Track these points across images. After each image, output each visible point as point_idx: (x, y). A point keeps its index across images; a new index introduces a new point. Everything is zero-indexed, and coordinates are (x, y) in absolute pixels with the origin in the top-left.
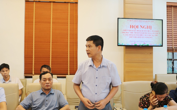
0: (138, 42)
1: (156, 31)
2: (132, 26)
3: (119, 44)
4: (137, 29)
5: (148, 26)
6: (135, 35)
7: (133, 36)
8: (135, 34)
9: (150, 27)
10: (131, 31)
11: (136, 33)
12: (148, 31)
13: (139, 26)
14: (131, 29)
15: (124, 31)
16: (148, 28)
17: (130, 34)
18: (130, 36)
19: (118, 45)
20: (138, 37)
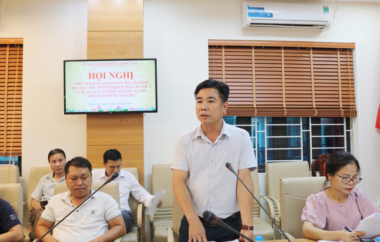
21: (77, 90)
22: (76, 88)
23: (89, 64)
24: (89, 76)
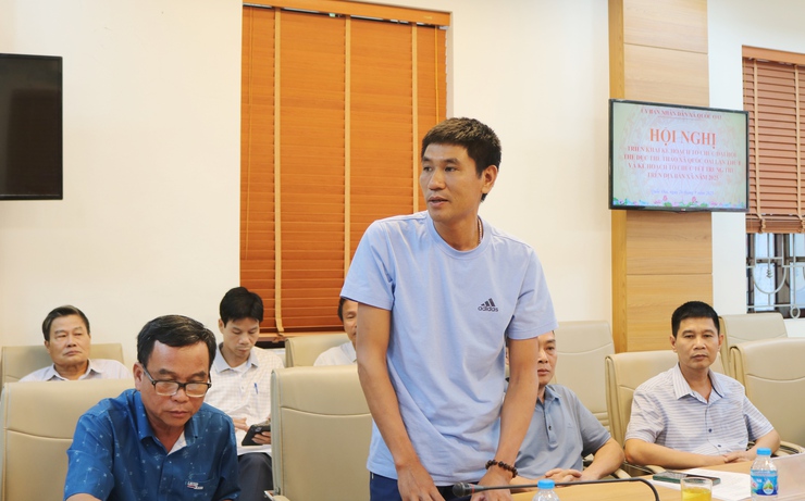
0: (676, 193)
1: (729, 155)
2: (655, 133)
3: (615, 203)
4: (671, 145)
5: (706, 136)
6: (665, 167)
7: (659, 171)
8: (664, 163)
9: (711, 136)
10: (652, 150)
11: (668, 159)
12: (707, 153)
13: (678, 134)
14: (654, 144)
15: (632, 153)
16: (706, 141)
17: (648, 162)
18: (650, 171)
19: (612, 207)
20: (676, 176)
21: (631, 162)
22: (631, 157)
23: (651, 111)
24: (650, 135)
